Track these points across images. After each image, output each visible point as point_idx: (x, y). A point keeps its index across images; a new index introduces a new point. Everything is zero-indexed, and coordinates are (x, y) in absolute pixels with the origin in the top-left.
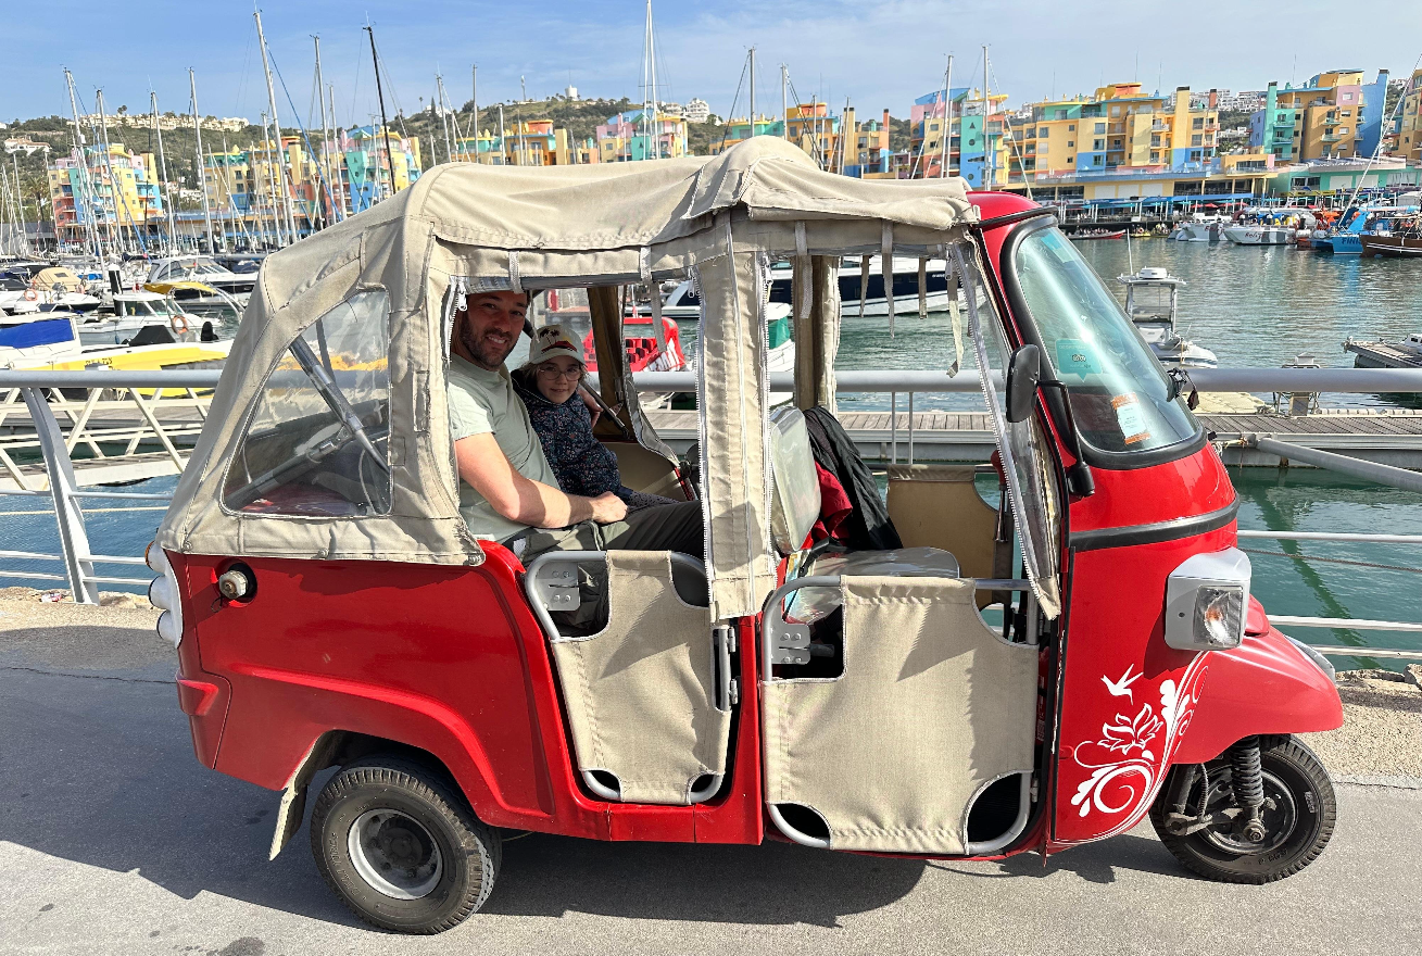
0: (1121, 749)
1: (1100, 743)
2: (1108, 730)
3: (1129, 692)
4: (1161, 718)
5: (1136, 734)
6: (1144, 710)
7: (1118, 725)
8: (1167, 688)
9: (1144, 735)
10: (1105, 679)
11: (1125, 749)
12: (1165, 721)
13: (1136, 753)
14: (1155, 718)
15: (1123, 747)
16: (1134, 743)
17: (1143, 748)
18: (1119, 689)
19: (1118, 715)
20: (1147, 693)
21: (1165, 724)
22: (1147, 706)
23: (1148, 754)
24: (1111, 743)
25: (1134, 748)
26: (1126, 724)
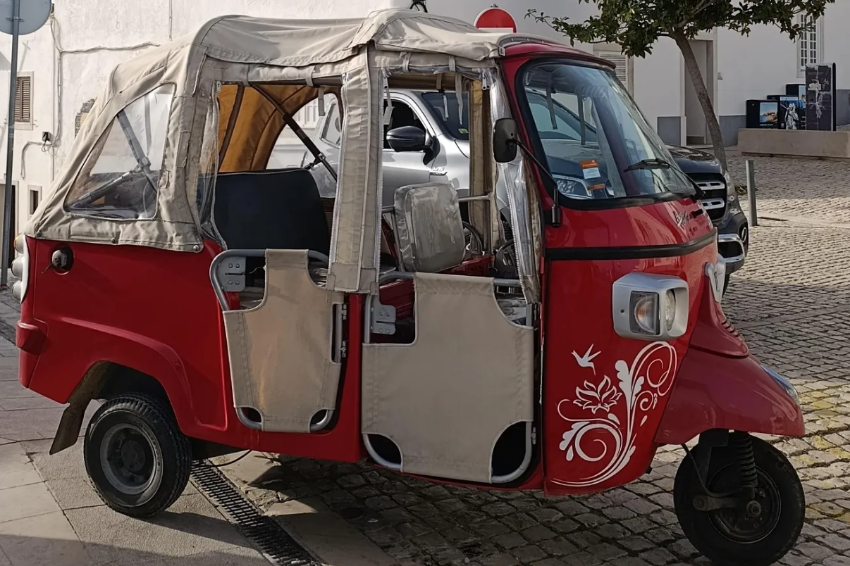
0: (591, 409)
1: (574, 402)
2: (580, 393)
3: (592, 365)
4: (619, 390)
5: (601, 398)
6: (605, 381)
7: (587, 390)
8: (621, 365)
9: (607, 400)
10: (574, 353)
11: (594, 409)
12: (622, 392)
13: (602, 414)
14: (614, 388)
15: (592, 407)
16: (600, 406)
17: (608, 411)
18: (585, 361)
19: (586, 382)
20: (605, 367)
21: (624, 394)
22: (606, 377)
23: (612, 416)
24: (583, 403)
25: (600, 409)
26: (592, 389)
